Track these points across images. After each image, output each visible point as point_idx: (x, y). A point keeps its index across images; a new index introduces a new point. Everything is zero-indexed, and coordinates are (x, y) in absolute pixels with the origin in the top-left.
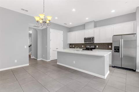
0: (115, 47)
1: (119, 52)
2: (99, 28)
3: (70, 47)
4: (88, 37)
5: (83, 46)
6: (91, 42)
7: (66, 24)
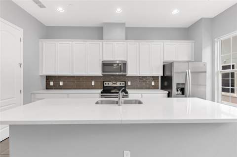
0: (178, 84)
2: (138, 43)
5: (93, 83)
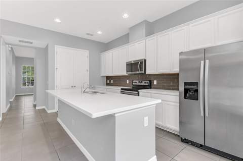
1: (197, 100)
3: (107, 84)
4: (134, 59)
6: (138, 72)
7: (92, 35)
